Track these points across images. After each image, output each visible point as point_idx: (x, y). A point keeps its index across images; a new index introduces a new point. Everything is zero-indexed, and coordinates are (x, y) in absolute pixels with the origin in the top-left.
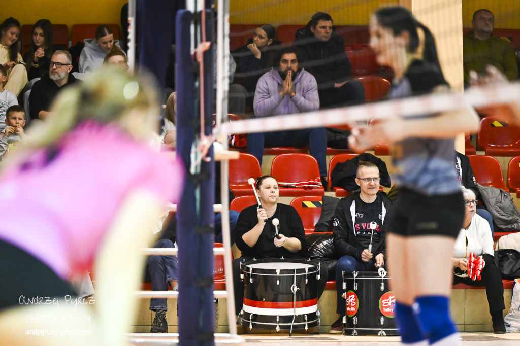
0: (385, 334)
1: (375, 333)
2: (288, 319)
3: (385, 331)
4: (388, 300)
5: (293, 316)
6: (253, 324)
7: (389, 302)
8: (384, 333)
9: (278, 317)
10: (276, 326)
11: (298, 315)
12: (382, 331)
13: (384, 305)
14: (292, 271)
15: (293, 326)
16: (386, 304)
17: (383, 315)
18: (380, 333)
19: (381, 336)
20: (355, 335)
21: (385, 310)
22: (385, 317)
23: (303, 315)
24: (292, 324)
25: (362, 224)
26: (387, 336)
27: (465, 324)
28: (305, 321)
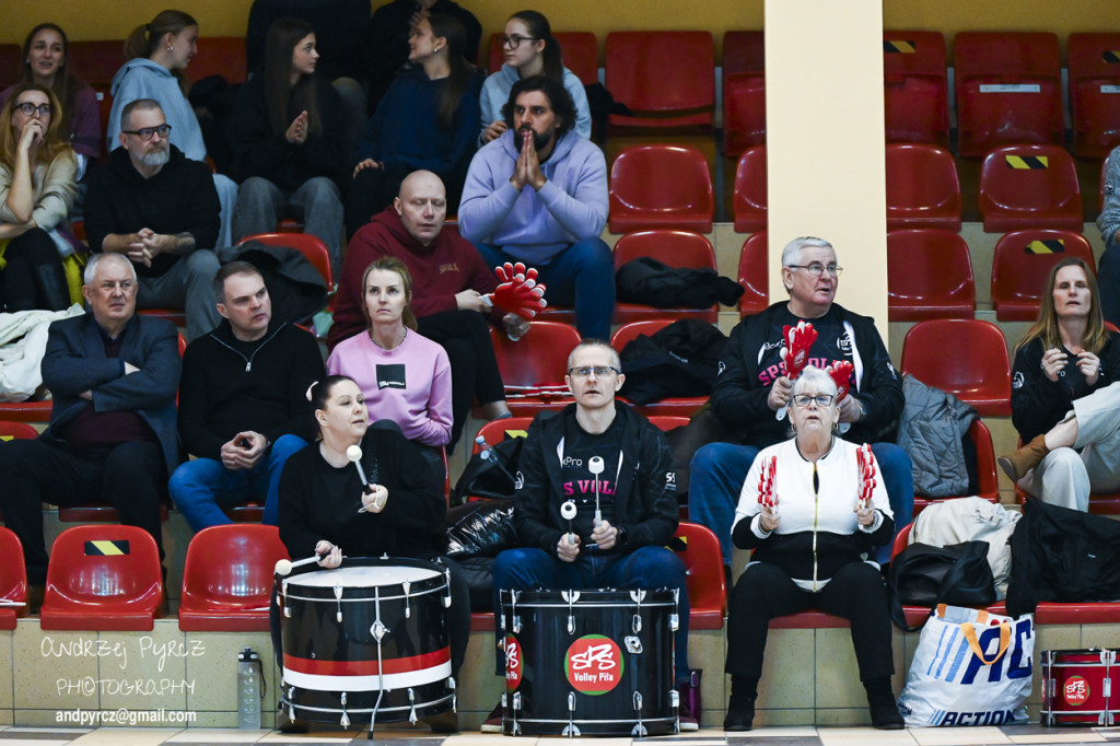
0: (578, 733)
1: (555, 731)
2: (367, 698)
3: (577, 725)
4: (584, 655)
5: (378, 692)
6: (296, 711)
7: (587, 659)
8: (576, 729)
9: (344, 694)
10: (341, 714)
11: (392, 690)
12: (572, 727)
13: (575, 667)
14: (369, 591)
15: (378, 714)
16: (580, 664)
17: (574, 690)
18: (567, 729)
19: (568, 737)
20: (517, 735)
21: (577, 677)
22: (577, 693)
23: (405, 690)
24: (373, 711)
25: (580, 482)
26: (582, 736)
27: (815, 709)
28: (409, 703)
